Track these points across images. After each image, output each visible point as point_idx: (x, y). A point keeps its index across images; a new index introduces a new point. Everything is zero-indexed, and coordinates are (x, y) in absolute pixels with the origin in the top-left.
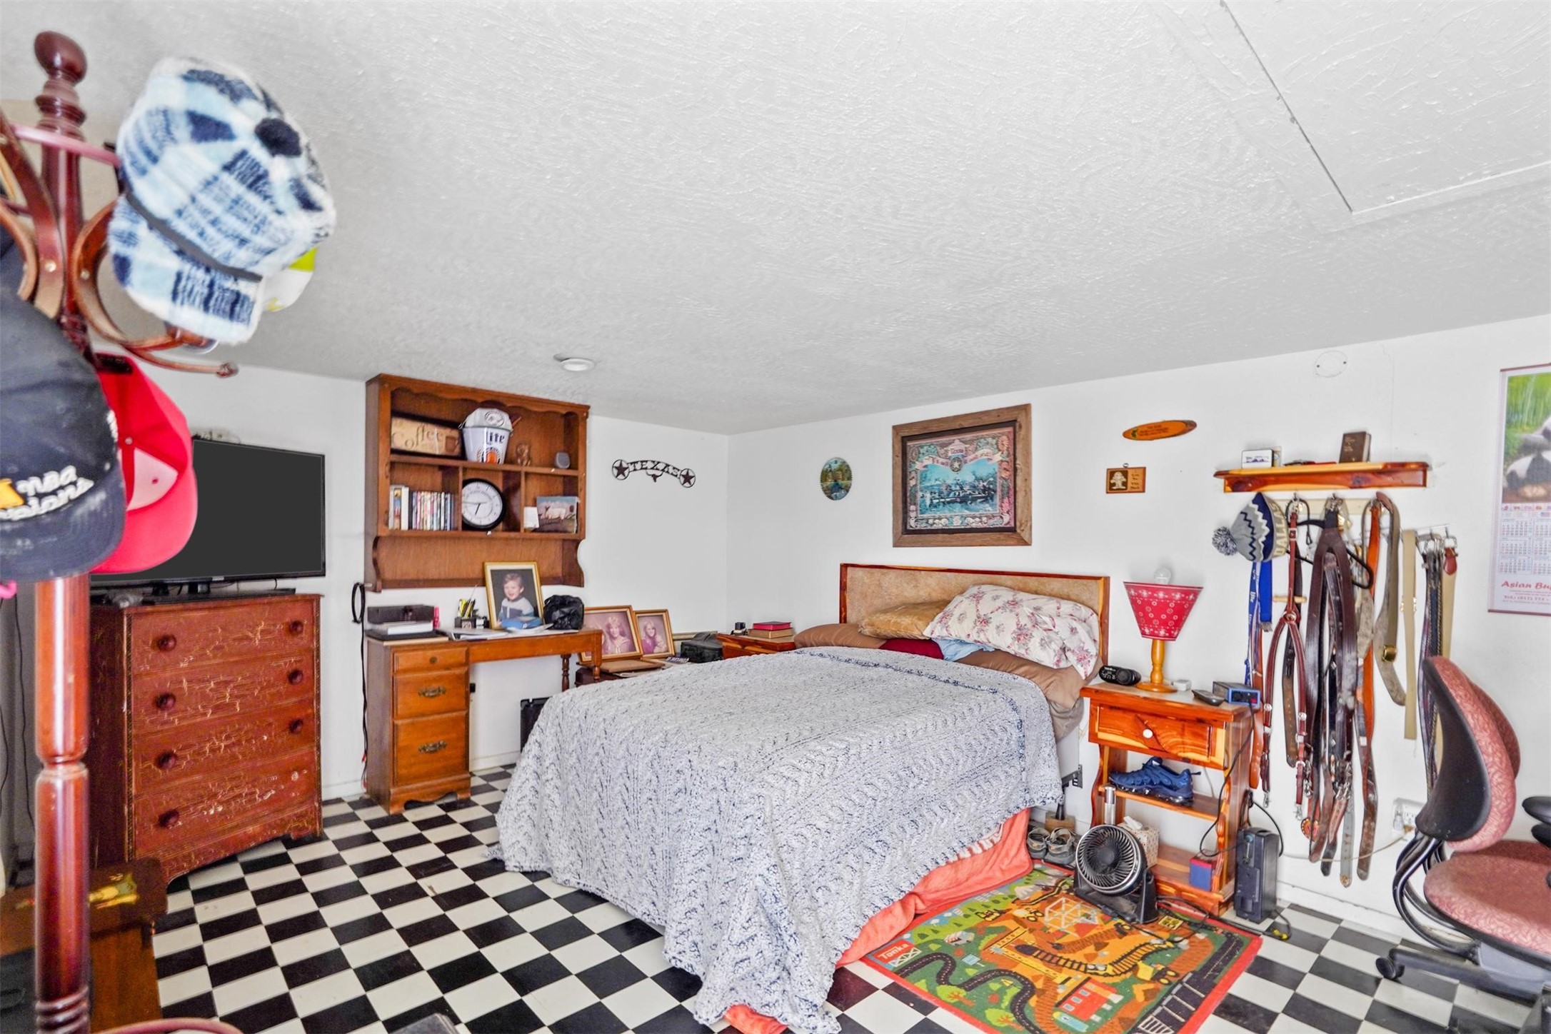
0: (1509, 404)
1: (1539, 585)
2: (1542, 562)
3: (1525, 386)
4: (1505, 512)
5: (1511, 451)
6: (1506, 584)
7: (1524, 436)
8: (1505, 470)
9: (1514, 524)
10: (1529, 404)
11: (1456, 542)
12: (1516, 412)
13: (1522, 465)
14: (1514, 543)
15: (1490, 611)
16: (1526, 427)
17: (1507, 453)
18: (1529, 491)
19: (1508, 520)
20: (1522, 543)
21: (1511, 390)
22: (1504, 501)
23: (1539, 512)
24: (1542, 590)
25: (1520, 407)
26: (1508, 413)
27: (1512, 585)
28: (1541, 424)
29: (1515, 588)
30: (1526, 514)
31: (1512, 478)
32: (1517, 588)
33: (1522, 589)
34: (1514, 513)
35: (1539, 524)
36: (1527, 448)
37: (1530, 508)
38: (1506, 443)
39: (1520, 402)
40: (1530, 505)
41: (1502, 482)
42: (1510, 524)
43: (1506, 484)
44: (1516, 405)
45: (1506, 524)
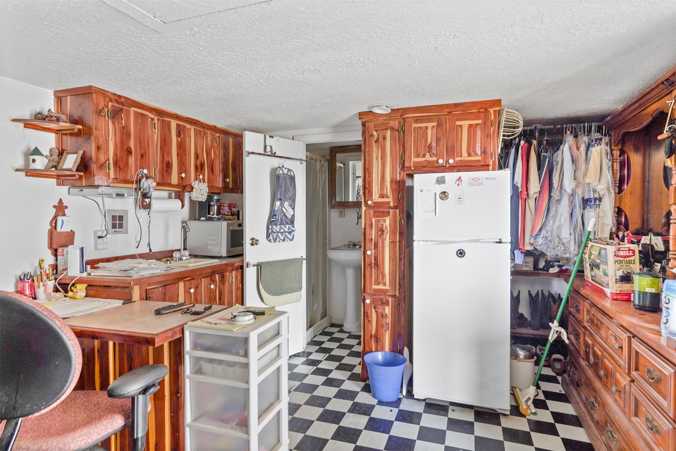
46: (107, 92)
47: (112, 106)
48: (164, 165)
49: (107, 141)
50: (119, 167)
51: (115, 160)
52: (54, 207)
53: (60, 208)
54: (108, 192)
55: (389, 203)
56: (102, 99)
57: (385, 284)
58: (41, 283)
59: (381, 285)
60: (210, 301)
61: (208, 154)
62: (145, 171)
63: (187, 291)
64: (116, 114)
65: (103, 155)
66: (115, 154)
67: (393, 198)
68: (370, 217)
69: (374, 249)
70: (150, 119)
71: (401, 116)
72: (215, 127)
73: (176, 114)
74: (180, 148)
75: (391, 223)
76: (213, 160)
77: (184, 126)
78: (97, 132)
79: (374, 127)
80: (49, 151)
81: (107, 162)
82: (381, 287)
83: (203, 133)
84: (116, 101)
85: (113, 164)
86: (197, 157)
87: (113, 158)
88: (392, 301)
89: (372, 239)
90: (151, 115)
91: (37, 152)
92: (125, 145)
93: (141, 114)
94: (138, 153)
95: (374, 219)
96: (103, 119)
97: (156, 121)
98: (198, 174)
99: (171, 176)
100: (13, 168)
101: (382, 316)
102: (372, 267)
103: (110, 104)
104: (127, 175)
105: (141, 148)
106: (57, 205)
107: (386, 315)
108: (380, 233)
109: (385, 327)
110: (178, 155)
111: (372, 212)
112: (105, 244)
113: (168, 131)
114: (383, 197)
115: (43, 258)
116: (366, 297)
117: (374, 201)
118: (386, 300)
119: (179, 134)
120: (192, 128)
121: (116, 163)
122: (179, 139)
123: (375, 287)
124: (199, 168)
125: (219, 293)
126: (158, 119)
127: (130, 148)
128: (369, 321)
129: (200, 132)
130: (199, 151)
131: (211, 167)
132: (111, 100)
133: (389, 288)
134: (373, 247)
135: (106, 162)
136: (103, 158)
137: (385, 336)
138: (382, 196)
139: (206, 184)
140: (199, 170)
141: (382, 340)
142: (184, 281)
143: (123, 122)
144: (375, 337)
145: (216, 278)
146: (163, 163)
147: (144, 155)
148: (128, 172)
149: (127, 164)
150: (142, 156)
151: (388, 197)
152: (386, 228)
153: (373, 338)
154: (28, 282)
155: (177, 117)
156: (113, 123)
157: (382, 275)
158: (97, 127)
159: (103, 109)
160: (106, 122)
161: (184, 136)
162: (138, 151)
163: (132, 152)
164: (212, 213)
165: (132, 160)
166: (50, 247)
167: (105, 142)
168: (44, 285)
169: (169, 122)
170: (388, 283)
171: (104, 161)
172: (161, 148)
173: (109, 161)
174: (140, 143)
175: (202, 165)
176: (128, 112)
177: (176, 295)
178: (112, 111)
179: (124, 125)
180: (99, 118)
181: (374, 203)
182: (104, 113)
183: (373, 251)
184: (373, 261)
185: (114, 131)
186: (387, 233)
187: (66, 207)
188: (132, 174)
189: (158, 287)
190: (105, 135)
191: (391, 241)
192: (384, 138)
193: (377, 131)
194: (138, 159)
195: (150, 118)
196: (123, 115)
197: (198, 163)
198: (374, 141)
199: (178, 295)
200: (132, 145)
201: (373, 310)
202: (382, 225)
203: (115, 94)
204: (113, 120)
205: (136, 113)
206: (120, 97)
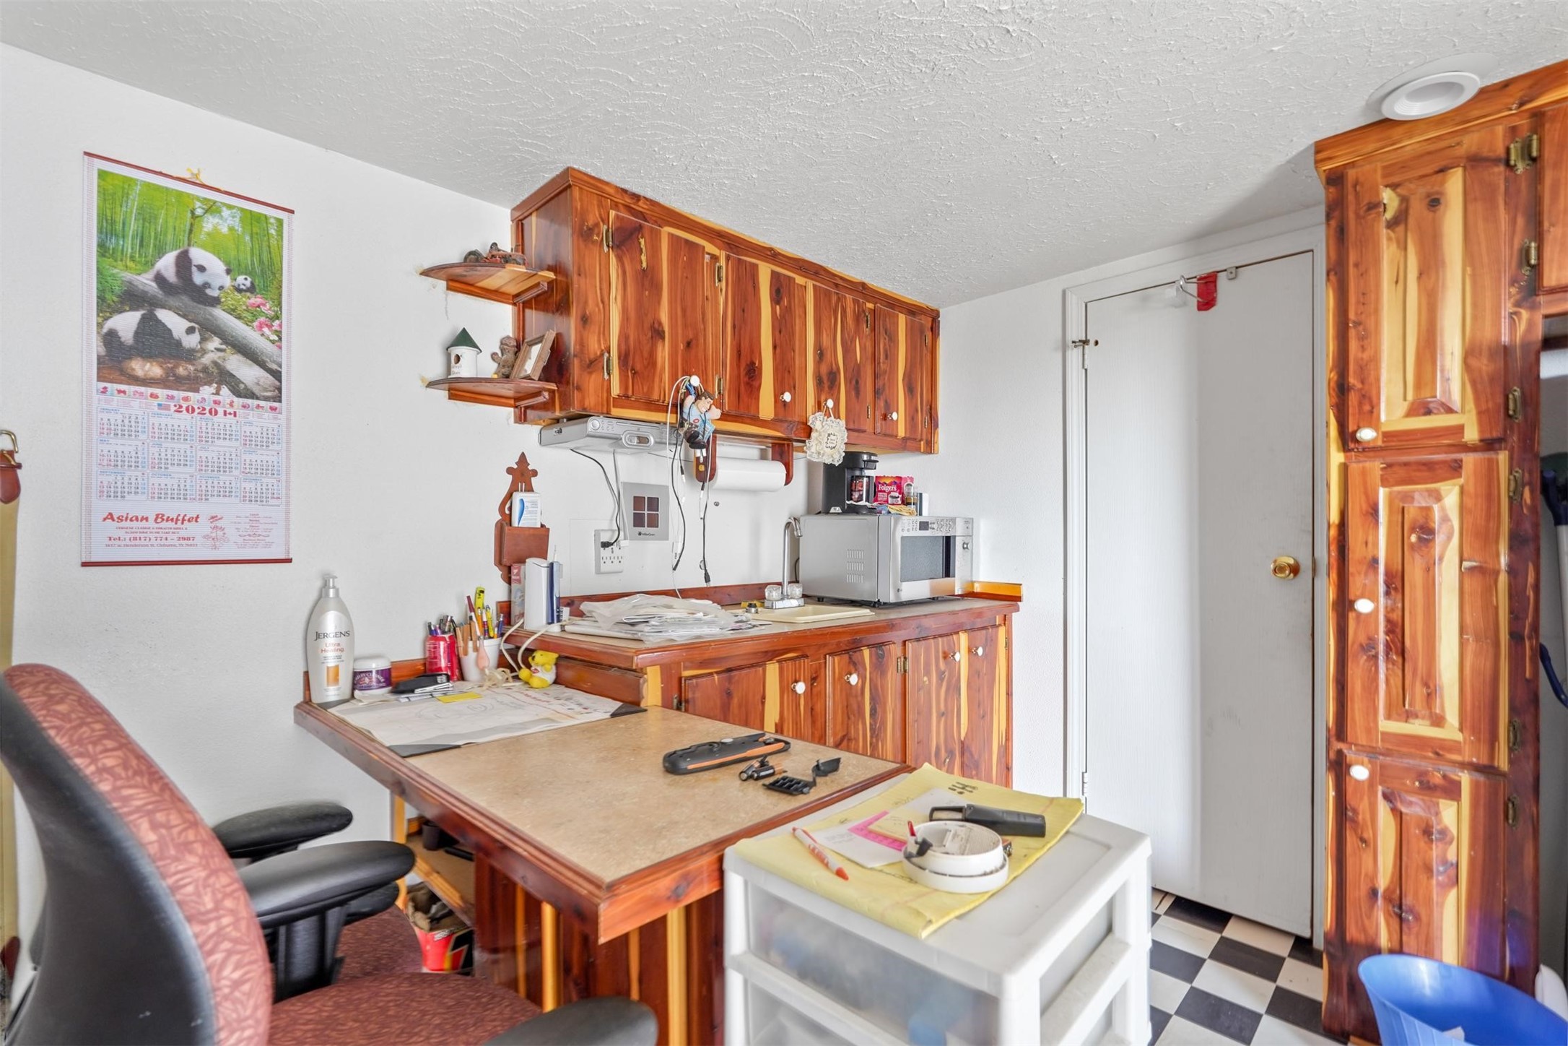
0: (102, 217)
1: (159, 517)
2: (163, 481)
3: (126, 195)
4: (103, 396)
5: (109, 296)
6: (111, 516)
7: (128, 276)
8: (100, 325)
9: (119, 417)
10: (133, 226)
11: (14, 442)
12: (113, 233)
13: (126, 323)
14: (120, 449)
15: (85, 564)
16: (130, 264)
17: (101, 299)
18: (139, 367)
19: (109, 411)
20: (132, 449)
21: (103, 193)
22: (100, 379)
23: (156, 402)
24: (164, 524)
25: (119, 227)
26: (100, 231)
27: (120, 519)
28: (153, 265)
29: (124, 524)
30: (136, 403)
31: (110, 339)
32: (128, 524)
33: (135, 524)
34: (117, 399)
35: (156, 421)
36: (132, 298)
37: (141, 394)
38: (99, 282)
39: (119, 219)
40: (142, 389)
41: (95, 347)
42: (112, 417)
43: (103, 351)
44: (113, 223)
45: (105, 416)
46: (607, 184)
47: (617, 217)
48: (742, 369)
49: (605, 303)
50: (632, 369)
51: (623, 352)
52: (510, 470)
53: (522, 475)
54: (610, 432)
55: (1460, 429)
56: (595, 202)
57: (1438, 721)
58: (470, 644)
59: (1417, 722)
60: (849, 718)
61: (848, 350)
62: (695, 381)
63: (786, 688)
64: (625, 239)
65: (596, 338)
66: (624, 337)
67: (1480, 413)
68: (1365, 483)
69: (1387, 593)
70: (707, 257)
72: (863, 285)
73: (771, 249)
74: (780, 332)
75: (1469, 502)
76: (859, 366)
77: (789, 278)
78: (582, 280)
79: (1385, 176)
80: (499, 344)
81: (606, 355)
82: (1419, 728)
83: (834, 299)
84: (629, 208)
85: (619, 358)
86: (820, 354)
87: (619, 346)
88: (1475, 786)
89: (1375, 561)
90: (710, 248)
91: (464, 339)
92: (646, 315)
93: (687, 241)
94: (680, 339)
95: (1382, 493)
96: (596, 250)
97: (723, 262)
98: (823, 398)
99: (758, 399)
100: (423, 380)
101: (1427, 832)
102: (1376, 657)
103: (613, 213)
104: (651, 389)
105: (685, 326)
106: (515, 466)
107: (1444, 832)
108: (1414, 538)
109: (1439, 873)
110: (775, 347)
111: (1375, 466)
112: (616, 561)
113: (750, 288)
114: (1428, 412)
116: (1350, 755)
117: (1385, 429)
118: (1444, 777)
119: (777, 297)
120: (810, 284)
121: (624, 358)
122: (778, 307)
123: (1387, 726)
124: (827, 383)
125: (872, 699)
126: (728, 258)
127: (660, 324)
128: (1363, 840)
129: (828, 294)
130: (826, 341)
131: (854, 382)
132: (616, 206)
133: (1459, 737)
134: (1382, 588)
135: (602, 355)
136: (596, 346)
137: (1441, 905)
138: (1422, 408)
139: (843, 423)
140: (826, 389)
141: (1424, 918)
142: (778, 661)
143: (643, 258)
144: (1388, 899)
145: (862, 656)
146: (739, 366)
147: (694, 342)
148: (653, 381)
149: (651, 362)
150: (688, 344)
151: (1450, 410)
152: (1445, 519)
153: (1380, 901)
154: (443, 639)
155: (772, 255)
156: (619, 259)
157: (1426, 685)
158: (582, 269)
159: (597, 225)
160: (603, 256)
161: (789, 302)
162: (680, 331)
163: (664, 332)
164: (856, 495)
165: (663, 353)
166: (499, 562)
167: (601, 306)
168: (476, 649)
169: (755, 267)
170: (1452, 717)
171: (598, 353)
172: (734, 327)
173: (609, 353)
174: (684, 311)
175: (833, 376)
176: (655, 236)
177: (758, 697)
178: (617, 229)
179: (644, 265)
180: (586, 246)
181: (1387, 436)
182: (598, 235)
183: (1382, 600)
184: (1382, 637)
185: (620, 279)
186: (1449, 538)
187: (535, 473)
188: (664, 386)
189: (711, 674)
190: (601, 289)
191: (1471, 569)
192: (1434, 202)
193: (1394, 187)
194: (680, 353)
195: (708, 254)
196: (642, 241)
197: (824, 370)
198: (1383, 224)
199: (764, 697)
200: (664, 317)
201: (1383, 808)
202: (1427, 510)
203: (625, 191)
204: (620, 252)
205: (673, 239)
206: (636, 197)
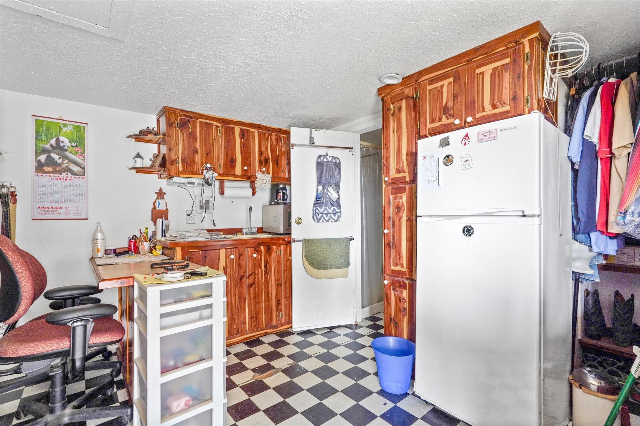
0: (36, 131)
1: (52, 208)
2: (53, 198)
3: (42, 125)
4: (37, 177)
5: (38, 151)
6: (39, 207)
7: (43, 145)
8: (36, 159)
9: (41, 182)
10: (44, 133)
11: (15, 189)
12: (39, 135)
13: (43, 158)
14: (41, 190)
15: (32, 220)
16: (43, 142)
17: (36, 152)
18: (46, 169)
19: (38, 180)
20: (44, 190)
21: (36, 125)
22: (36, 172)
23: (51, 177)
24: (53, 209)
25: (41, 133)
26: (36, 134)
27: (42, 208)
28: (50, 142)
29: (43, 209)
30: (46, 178)
31: (39, 162)
32: (44, 209)
33: (45, 209)
34: (40, 178)
35: (51, 182)
36: (44, 151)
37: (47, 176)
38: (36, 148)
39: (41, 131)
40: (47, 174)
41: (35, 164)
42: (39, 182)
43: (37, 165)
44: (39, 132)
45: (38, 182)
46: (177, 109)
47: (181, 119)
48: (228, 160)
49: (177, 144)
50: (187, 163)
51: (183, 158)
52: (156, 193)
53: (160, 194)
54: (181, 181)
55: (405, 177)
56: (173, 115)
57: (402, 266)
58: (140, 243)
59: (399, 266)
60: (255, 267)
61: (273, 151)
62: (209, 165)
63: (227, 257)
64: (183, 125)
65: (174, 154)
66: (183, 153)
67: (409, 173)
68: (388, 193)
69: (393, 228)
70: (214, 127)
71: (416, 81)
72: (280, 129)
73: (240, 122)
74: (244, 147)
75: (408, 200)
76: (278, 156)
77: (247, 130)
78: (169, 138)
79: (391, 100)
80: (152, 156)
81: (178, 159)
82: (399, 268)
83: (267, 135)
84: (185, 115)
85: (182, 160)
86: (261, 153)
87: (182, 156)
88: (409, 284)
89: (390, 218)
90: (215, 124)
91: (138, 156)
92: (191, 147)
93: (206, 123)
94: (204, 153)
95: (391, 197)
96: (174, 129)
97: (221, 128)
98: (262, 167)
99: (235, 169)
100: (128, 168)
101: (400, 300)
102: (390, 247)
103: (179, 118)
104: (193, 168)
105: (206, 149)
106: (158, 192)
107: (404, 299)
108: (396, 211)
109: (403, 312)
110: (241, 153)
111: (390, 188)
112: (193, 220)
113: (231, 135)
114: (400, 172)
115: (147, 227)
116: (386, 277)
117: (391, 177)
118: (404, 282)
119: (242, 136)
120: (256, 131)
121: (183, 160)
122: (243, 140)
123: (393, 268)
124: (264, 162)
125: (265, 262)
126: (222, 126)
127: (196, 149)
128: (389, 303)
129: (264, 134)
130: (263, 149)
131: (276, 161)
132: (181, 115)
133: (406, 271)
134: (391, 226)
135: (176, 159)
136: (174, 157)
137: (403, 321)
139: (271, 175)
140: (264, 164)
141: (400, 326)
142: (225, 249)
143: (190, 130)
144: (394, 321)
145: (261, 249)
146: (227, 160)
147: (210, 153)
148: (194, 166)
149: (194, 161)
150: (207, 154)
151: (404, 172)
152: (403, 205)
153: (392, 321)
154: (133, 242)
155: (241, 123)
156: (181, 131)
157: (399, 255)
158: (169, 135)
159: (174, 121)
160: (176, 130)
161: (248, 138)
162: (204, 150)
163: (198, 151)
164: (278, 199)
165: (198, 158)
166: (152, 220)
167: (176, 145)
168: (142, 245)
169: (233, 128)
170: (405, 265)
171: (175, 159)
172: (225, 147)
173: (179, 159)
174: (205, 144)
175: (267, 160)
176: (194, 123)
177: (217, 259)
178: (181, 122)
179: (190, 132)
180: (170, 128)
181: (392, 179)
182: (175, 125)
183: (391, 230)
184: (391, 241)
185: (182, 137)
186: (404, 210)
187: (165, 193)
188: (197, 167)
189: (199, 251)
190: (176, 140)
191: (408, 219)
192: (400, 109)
193: (393, 103)
194: (204, 157)
195: (215, 126)
196: (190, 125)
197: (262, 158)
198: (390, 115)
199: (219, 259)
200: (198, 147)
201: (392, 292)
202: (399, 201)
203: (183, 110)
204: (181, 129)
205: (201, 122)
206: (188, 112)
